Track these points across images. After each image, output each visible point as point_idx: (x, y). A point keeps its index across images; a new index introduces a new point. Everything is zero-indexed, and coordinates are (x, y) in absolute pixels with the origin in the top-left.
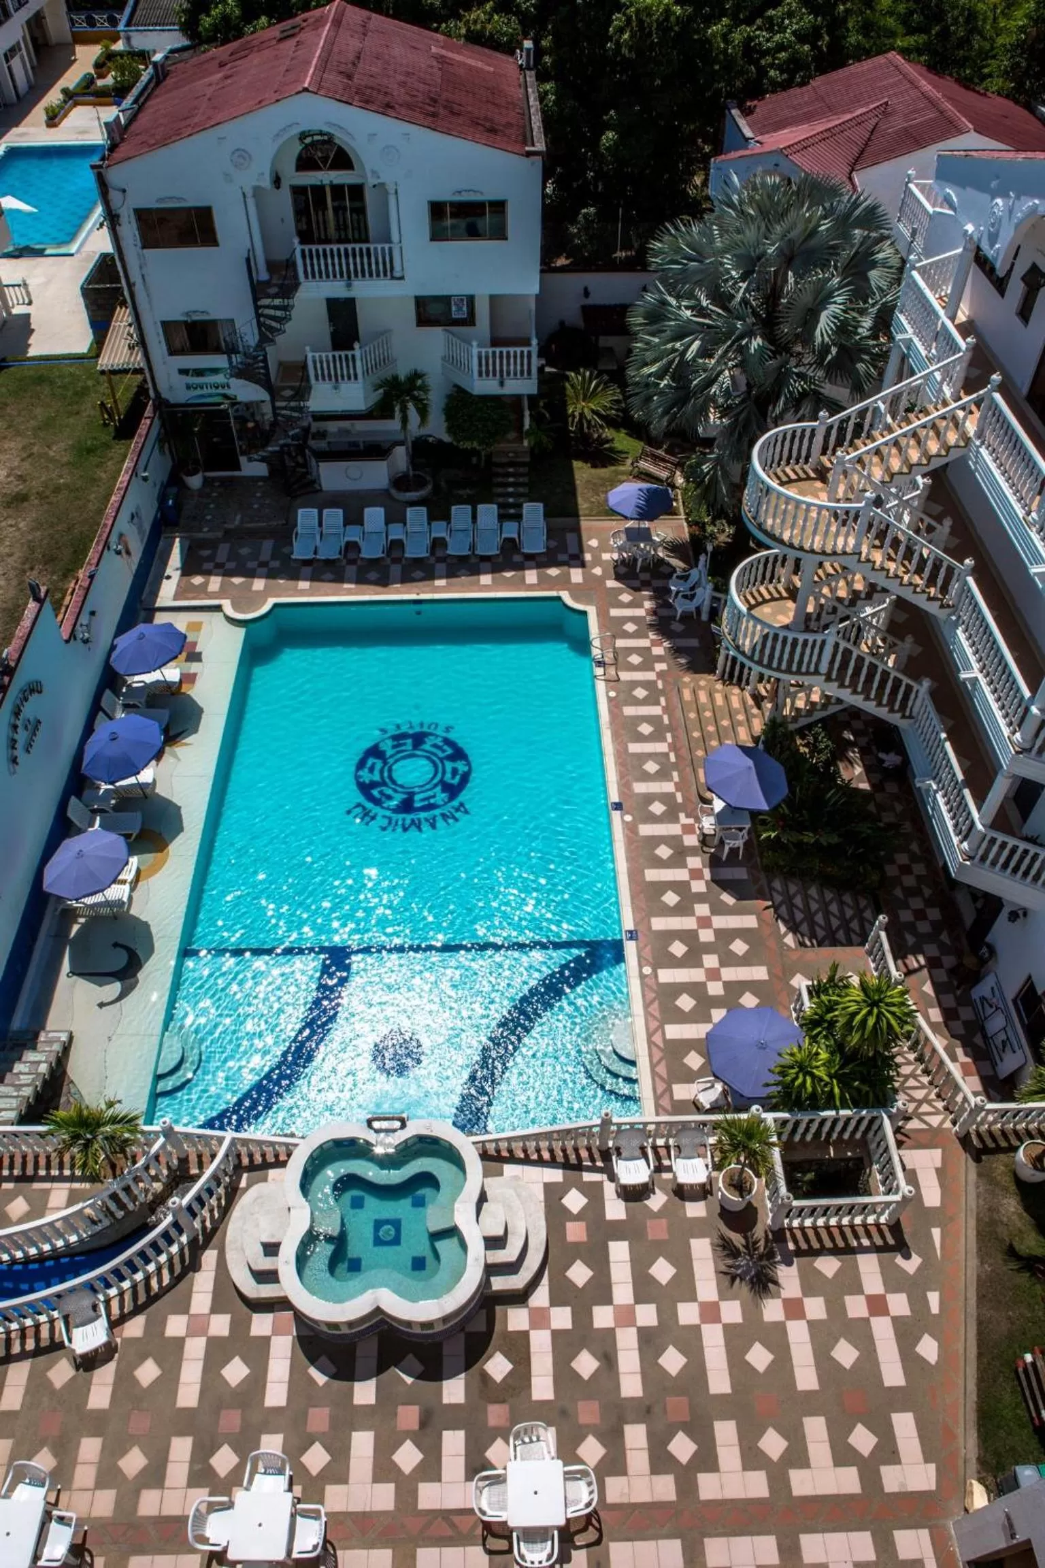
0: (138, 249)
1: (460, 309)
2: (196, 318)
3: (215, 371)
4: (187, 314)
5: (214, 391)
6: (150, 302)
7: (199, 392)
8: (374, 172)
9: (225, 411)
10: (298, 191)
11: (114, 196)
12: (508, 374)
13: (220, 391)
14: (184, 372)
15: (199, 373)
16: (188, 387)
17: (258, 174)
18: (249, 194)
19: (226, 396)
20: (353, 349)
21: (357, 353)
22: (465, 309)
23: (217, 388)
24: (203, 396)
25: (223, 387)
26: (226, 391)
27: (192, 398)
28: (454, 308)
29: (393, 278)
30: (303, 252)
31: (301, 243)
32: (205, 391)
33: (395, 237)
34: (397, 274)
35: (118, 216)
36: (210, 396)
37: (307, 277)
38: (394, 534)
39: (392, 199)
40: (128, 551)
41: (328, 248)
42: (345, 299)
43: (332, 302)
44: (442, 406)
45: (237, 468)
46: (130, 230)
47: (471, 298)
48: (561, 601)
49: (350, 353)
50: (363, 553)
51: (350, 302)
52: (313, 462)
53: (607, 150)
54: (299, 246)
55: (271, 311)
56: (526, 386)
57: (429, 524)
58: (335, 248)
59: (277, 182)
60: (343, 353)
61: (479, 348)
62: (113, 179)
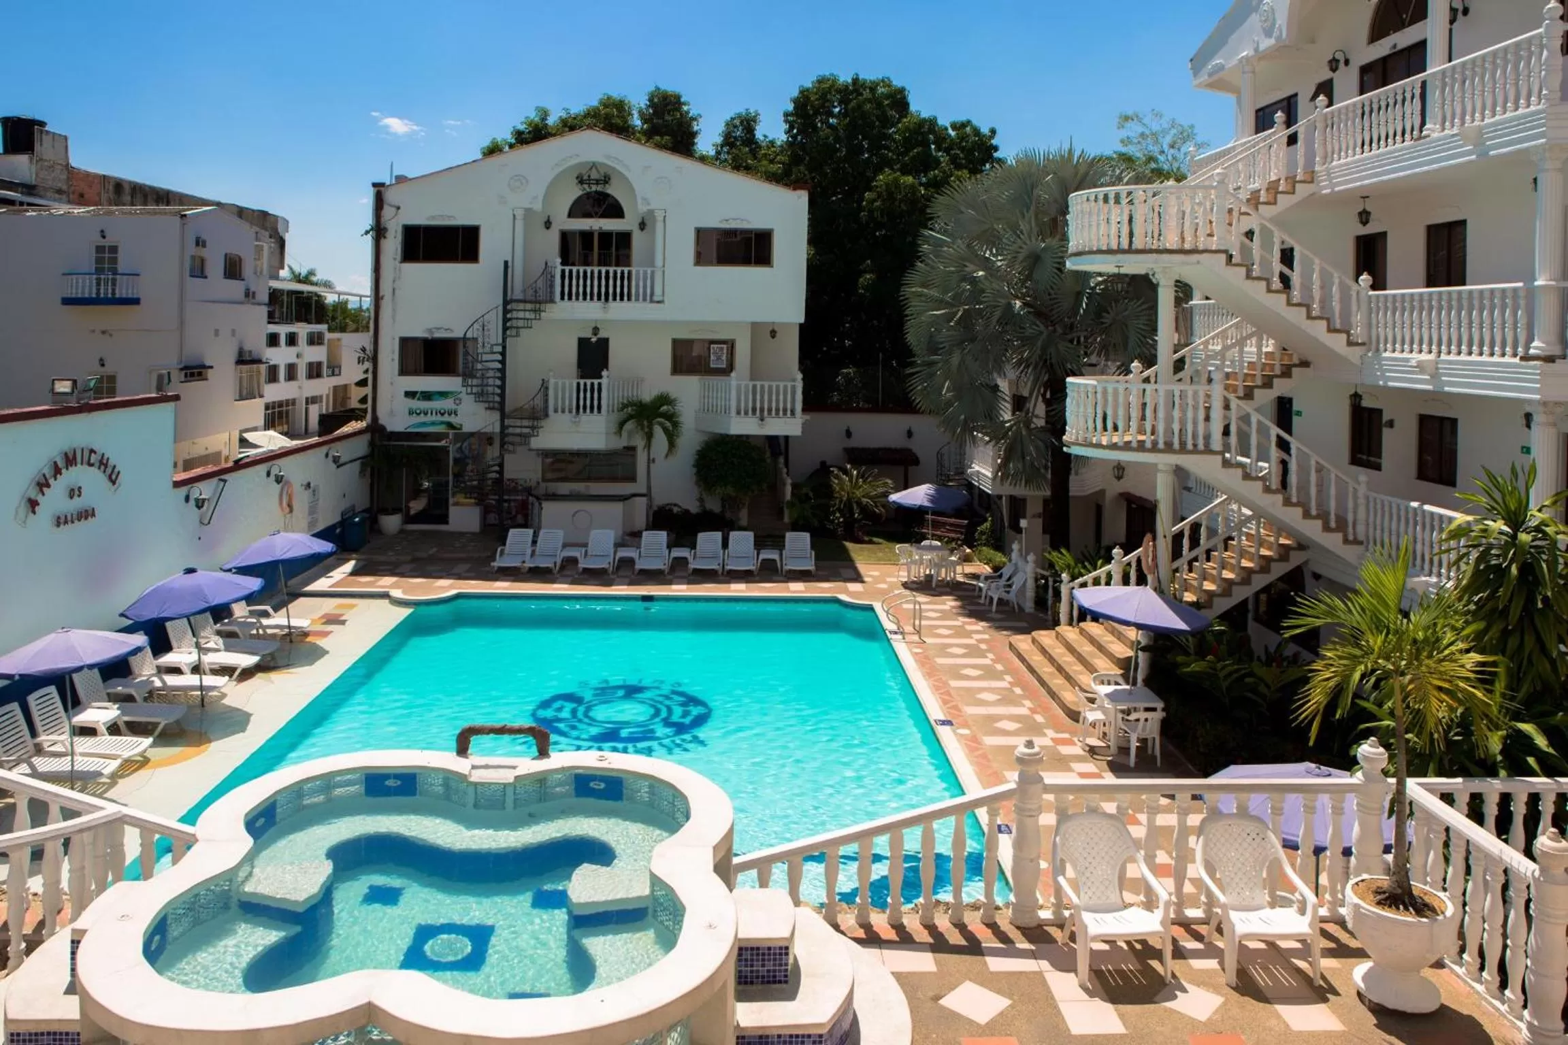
0: (397, 263)
1: (719, 358)
2: (438, 335)
3: (443, 395)
4: (430, 331)
5: (439, 418)
6: (394, 318)
7: (422, 418)
8: (644, 199)
9: (445, 450)
10: (565, 236)
11: (387, 212)
12: (770, 410)
13: (446, 418)
15: (427, 396)
16: (411, 412)
17: (533, 196)
18: (520, 214)
19: (450, 425)
20: (601, 377)
21: (604, 381)
22: (724, 358)
23: (442, 414)
24: (424, 424)
25: (450, 414)
26: (452, 419)
27: (414, 426)
28: (712, 357)
29: (652, 301)
30: (563, 272)
31: (563, 264)
32: (429, 418)
33: (659, 262)
34: (656, 298)
35: (385, 230)
36: (433, 423)
37: (562, 298)
38: (624, 553)
39: (659, 225)
40: (290, 506)
41: (589, 269)
42: (599, 339)
43: (583, 343)
44: (692, 462)
45: (444, 519)
46: (393, 244)
47: (731, 345)
48: (837, 601)
49: (596, 382)
50: (582, 565)
51: (604, 342)
52: (536, 511)
53: (866, 288)
54: (559, 268)
55: (521, 313)
56: (789, 426)
57: (669, 547)
58: (596, 270)
59: (548, 224)
60: (589, 382)
61: (738, 380)
62: (390, 196)
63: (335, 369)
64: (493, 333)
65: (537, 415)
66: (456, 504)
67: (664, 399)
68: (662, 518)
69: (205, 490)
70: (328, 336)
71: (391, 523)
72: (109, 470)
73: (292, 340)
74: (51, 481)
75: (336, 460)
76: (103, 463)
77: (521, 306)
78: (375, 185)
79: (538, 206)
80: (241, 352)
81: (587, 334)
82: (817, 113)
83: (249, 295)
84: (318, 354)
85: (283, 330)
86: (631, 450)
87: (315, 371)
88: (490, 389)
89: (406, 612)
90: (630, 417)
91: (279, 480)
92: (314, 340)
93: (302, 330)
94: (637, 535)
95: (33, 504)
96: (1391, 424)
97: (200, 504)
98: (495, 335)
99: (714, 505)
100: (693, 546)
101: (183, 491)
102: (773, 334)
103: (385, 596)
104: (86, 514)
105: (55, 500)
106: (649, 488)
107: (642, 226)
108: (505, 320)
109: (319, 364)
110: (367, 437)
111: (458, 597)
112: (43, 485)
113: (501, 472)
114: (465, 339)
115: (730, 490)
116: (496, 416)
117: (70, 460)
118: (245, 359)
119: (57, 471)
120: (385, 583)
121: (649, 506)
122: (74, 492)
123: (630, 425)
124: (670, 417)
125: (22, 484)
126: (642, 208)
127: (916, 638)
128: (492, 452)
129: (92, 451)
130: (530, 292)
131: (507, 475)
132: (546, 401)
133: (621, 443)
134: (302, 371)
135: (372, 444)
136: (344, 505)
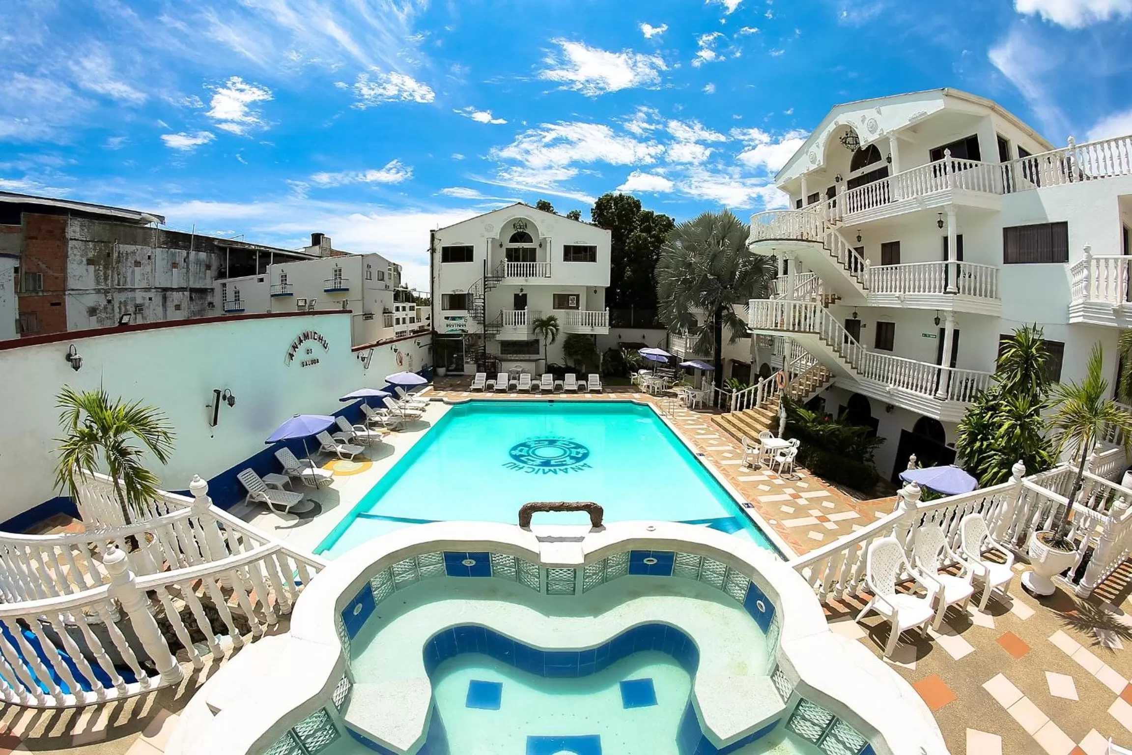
0: (440, 263)
1: (573, 302)
2: (457, 293)
3: (460, 318)
4: (454, 291)
5: (459, 328)
6: (439, 291)
7: (452, 328)
8: (542, 234)
9: (461, 341)
10: (508, 250)
11: (436, 241)
12: (595, 324)
13: (461, 328)
14: (447, 318)
15: (454, 319)
16: (447, 326)
17: (495, 233)
18: (490, 241)
19: (463, 331)
20: (524, 309)
21: (526, 311)
22: (575, 302)
23: (460, 326)
24: (453, 331)
25: (463, 326)
26: (463, 328)
27: (449, 331)
28: (570, 302)
29: (546, 277)
30: (508, 265)
31: (508, 261)
32: (455, 328)
33: (549, 261)
34: (547, 275)
35: (435, 249)
37: (508, 276)
38: (535, 382)
39: (548, 245)
40: (401, 362)
41: (519, 263)
42: (523, 295)
43: (516, 296)
44: (562, 346)
45: (462, 370)
46: (439, 255)
47: (578, 296)
48: (632, 402)
49: (523, 311)
50: (518, 388)
51: (525, 296)
52: (499, 366)
53: (628, 277)
54: (507, 263)
55: (491, 283)
56: (603, 330)
57: (554, 380)
58: (522, 263)
59: (501, 246)
60: (520, 311)
61: (582, 310)
62: (437, 236)
63: (419, 320)
64: (480, 290)
65: (499, 325)
66: (467, 363)
67: (552, 319)
68: (550, 369)
69: (365, 353)
70: (416, 307)
71: (442, 371)
72: (323, 342)
73: (404, 309)
74: (299, 346)
75: (419, 344)
76: (320, 339)
77: (491, 279)
78: (431, 231)
79: (498, 237)
80: (385, 309)
81: (518, 292)
82: (605, 209)
83: (387, 287)
84: (413, 314)
85: (401, 305)
86: (537, 341)
87: (412, 320)
88: (479, 315)
89: (450, 407)
90: (537, 326)
91: (396, 350)
92: (412, 309)
93: (408, 305)
94: (541, 376)
95: (291, 356)
96: (865, 326)
97: (363, 359)
98: (481, 291)
99: (571, 364)
100: (564, 380)
101: (356, 353)
102: (595, 292)
103: (441, 400)
104: (315, 362)
105: (300, 354)
106: (546, 356)
107: (540, 246)
108: (485, 285)
109: (414, 318)
110: (431, 336)
111: (471, 400)
112: (295, 347)
113: (485, 350)
114: (468, 294)
115: (579, 357)
116: (482, 326)
117: (306, 336)
118: (386, 311)
119: (301, 341)
120: (441, 394)
121: (546, 364)
122: (309, 351)
123: (538, 330)
124: (555, 326)
125: (287, 347)
126: (541, 237)
127: (671, 417)
128: (481, 343)
129: (315, 333)
130: (495, 272)
131: (487, 352)
132: (502, 320)
133: (533, 338)
134: (408, 321)
135: (432, 339)
136: (423, 364)
